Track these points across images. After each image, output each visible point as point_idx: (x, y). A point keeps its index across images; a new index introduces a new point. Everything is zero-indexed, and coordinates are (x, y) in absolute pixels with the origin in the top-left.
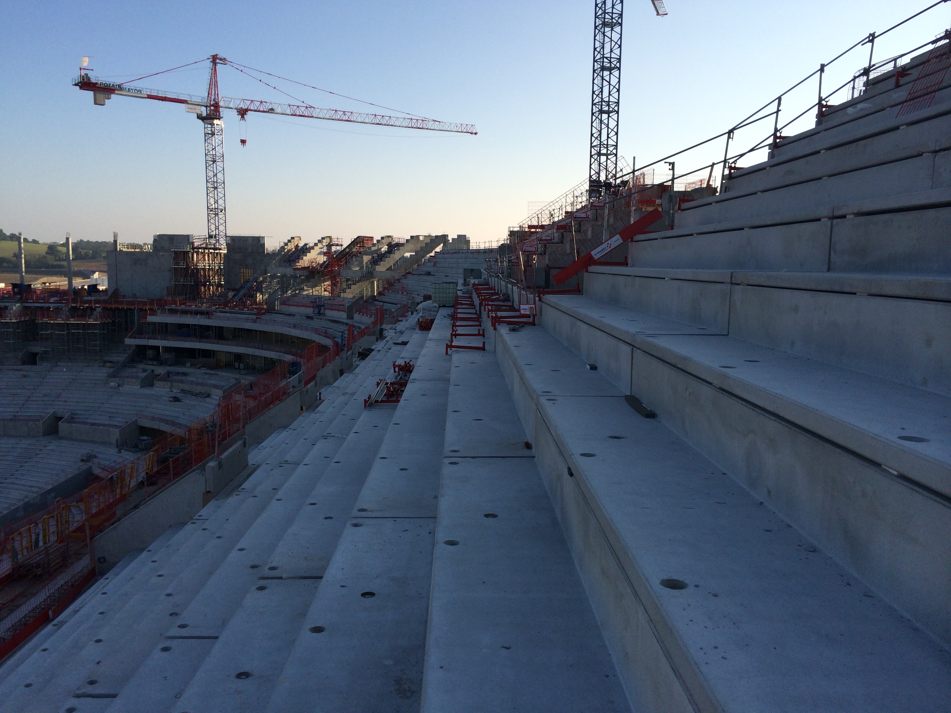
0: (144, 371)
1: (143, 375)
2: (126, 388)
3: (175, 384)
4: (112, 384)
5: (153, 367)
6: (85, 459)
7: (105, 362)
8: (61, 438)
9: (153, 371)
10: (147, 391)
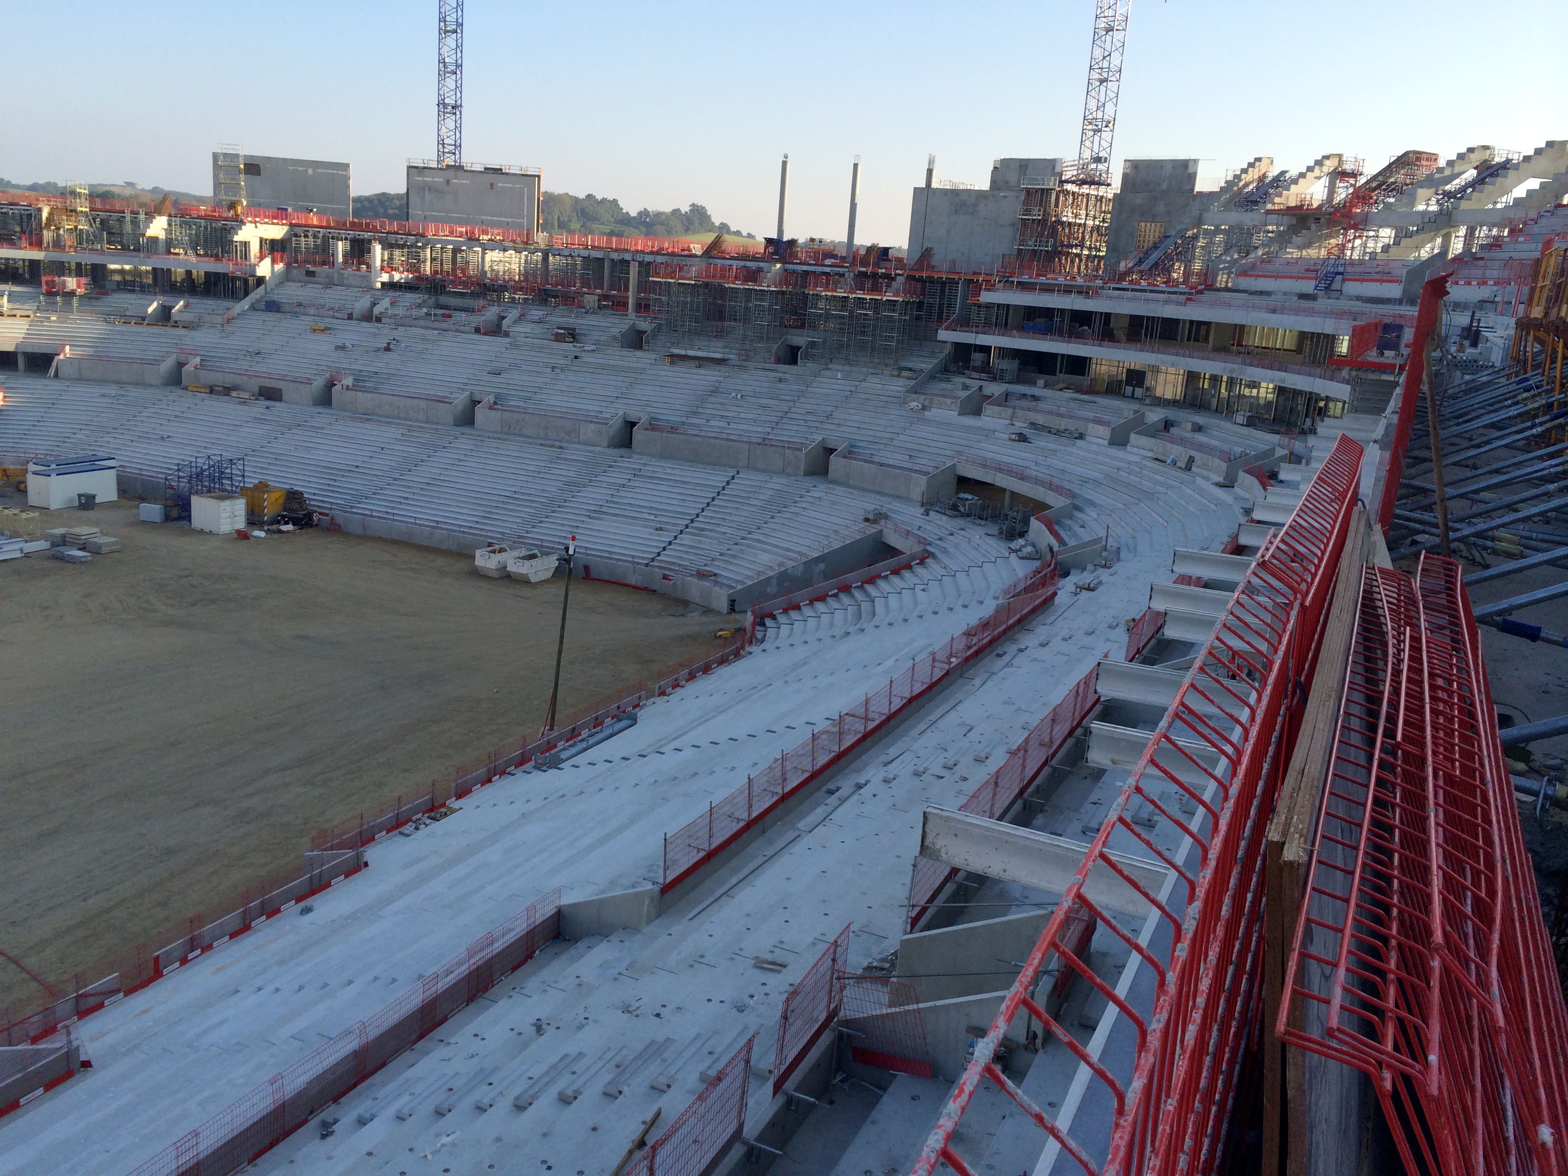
0: (966, 387)
1: (964, 394)
2: (934, 413)
3: (1020, 413)
4: (914, 404)
5: (979, 383)
6: (871, 517)
7: (901, 369)
8: (832, 482)
9: (981, 388)
10: (969, 421)
